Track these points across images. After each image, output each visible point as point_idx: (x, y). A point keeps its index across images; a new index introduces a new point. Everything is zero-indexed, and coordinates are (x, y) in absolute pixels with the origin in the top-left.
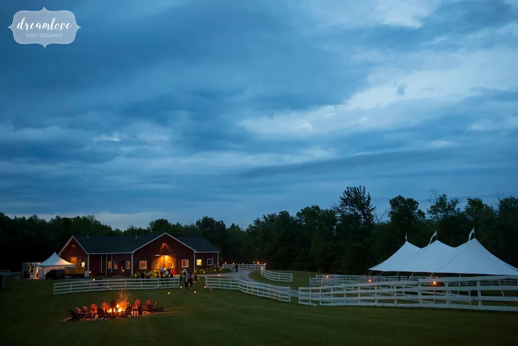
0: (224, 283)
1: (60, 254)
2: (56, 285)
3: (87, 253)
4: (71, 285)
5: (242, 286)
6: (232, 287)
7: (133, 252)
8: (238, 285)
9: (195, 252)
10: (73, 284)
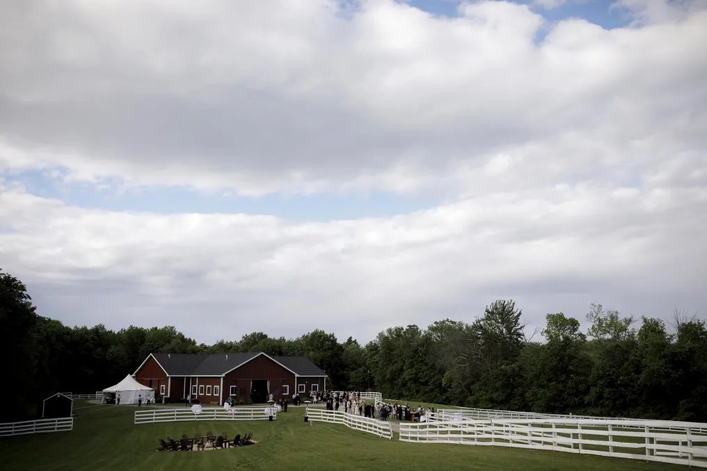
0: (327, 416)
1: (133, 375)
2: (137, 413)
3: (168, 375)
4: (154, 414)
5: (346, 419)
6: (336, 420)
7: (224, 375)
8: (342, 418)
9: (297, 375)
10: (156, 412)
